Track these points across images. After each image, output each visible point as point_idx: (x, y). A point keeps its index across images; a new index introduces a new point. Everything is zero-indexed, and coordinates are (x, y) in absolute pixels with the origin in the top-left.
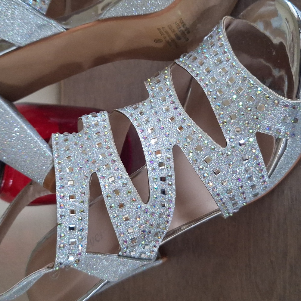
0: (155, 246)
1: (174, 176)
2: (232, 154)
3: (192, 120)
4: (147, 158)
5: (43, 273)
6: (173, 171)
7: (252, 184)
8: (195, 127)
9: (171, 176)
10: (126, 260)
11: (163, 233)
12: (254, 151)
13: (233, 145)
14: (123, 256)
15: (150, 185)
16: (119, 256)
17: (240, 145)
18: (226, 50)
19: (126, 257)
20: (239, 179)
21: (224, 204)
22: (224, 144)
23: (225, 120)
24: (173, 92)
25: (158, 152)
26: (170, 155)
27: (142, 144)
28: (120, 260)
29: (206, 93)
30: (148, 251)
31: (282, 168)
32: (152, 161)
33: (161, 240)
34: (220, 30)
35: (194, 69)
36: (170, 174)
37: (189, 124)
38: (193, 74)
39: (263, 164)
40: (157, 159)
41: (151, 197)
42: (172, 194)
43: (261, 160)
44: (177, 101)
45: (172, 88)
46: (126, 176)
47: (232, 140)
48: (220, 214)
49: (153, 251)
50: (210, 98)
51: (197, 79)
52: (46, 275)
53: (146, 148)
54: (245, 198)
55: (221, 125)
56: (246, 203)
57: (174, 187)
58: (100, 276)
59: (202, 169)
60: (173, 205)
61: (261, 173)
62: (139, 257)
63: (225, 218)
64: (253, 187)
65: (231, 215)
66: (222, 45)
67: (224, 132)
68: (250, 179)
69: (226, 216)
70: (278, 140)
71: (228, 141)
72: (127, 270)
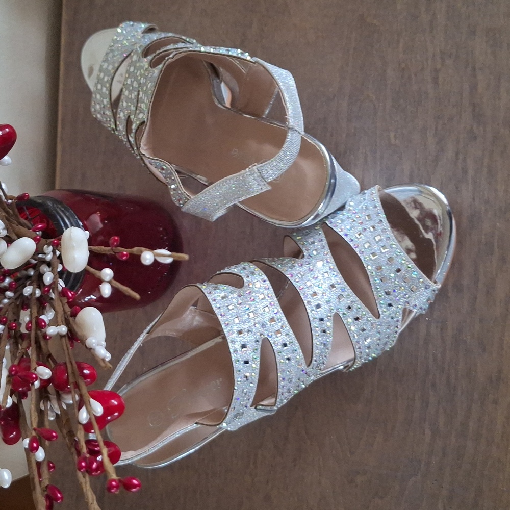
4: (312, 324)
53: (311, 314)
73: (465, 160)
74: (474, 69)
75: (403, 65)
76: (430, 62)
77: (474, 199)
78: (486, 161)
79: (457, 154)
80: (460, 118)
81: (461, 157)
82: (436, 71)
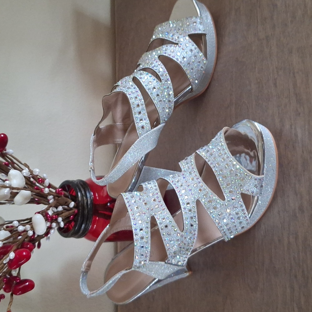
0: (186, 257)
1: (197, 216)
2: (228, 204)
3: (206, 186)
4: (182, 207)
5: (123, 273)
6: (196, 214)
7: (240, 221)
8: (208, 190)
9: (195, 217)
10: (169, 265)
11: (191, 249)
12: (240, 203)
13: (229, 200)
14: (168, 263)
15: (184, 221)
16: (166, 263)
17: (232, 199)
18: (224, 148)
19: (169, 263)
20: (232, 218)
21: (225, 232)
22: (223, 199)
23: (224, 186)
24: (196, 170)
25: (188, 204)
26: (195, 205)
27: (179, 199)
28: (166, 265)
29: (214, 171)
30: (182, 260)
31: (258, 212)
32: (185, 208)
33: (189, 253)
34: (221, 136)
35: (207, 157)
36: (194, 216)
37: (205, 188)
38: (207, 160)
39: (246, 210)
40: (188, 207)
41: (185, 228)
42: (196, 226)
43: (244, 207)
44: (198, 175)
45: (195, 167)
46: (171, 217)
47: (228, 197)
48: (223, 239)
49: (185, 260)
50: (216, 174)
51: (209, 163)
52: (124, 275)
53: (181, 201)
54: (237, 229)
55: (222, 188)
56: (237, 232)
57: (197, 222)
58: (154, 276)
59: (212, 213)
60: (196, 233)
61: (244, 215)
62: (177, 264)
63: (226, 241)
64: (241, 223)
65: (229, 239)
66: (222, 145)
67: (224, 193)
68: (239, 218)
69: (227, 240)
70: (253, 197)
71: (226, 197)
72: (170, 272)
73: (295, 129)
74: (294, 74)
75: (259, 81)
76: (271, 75)
77: (303, 152)
78: (307, 127)
79: (291, 126)
80: (290, 103)
81: (293, 127)
82: (275, 79)
